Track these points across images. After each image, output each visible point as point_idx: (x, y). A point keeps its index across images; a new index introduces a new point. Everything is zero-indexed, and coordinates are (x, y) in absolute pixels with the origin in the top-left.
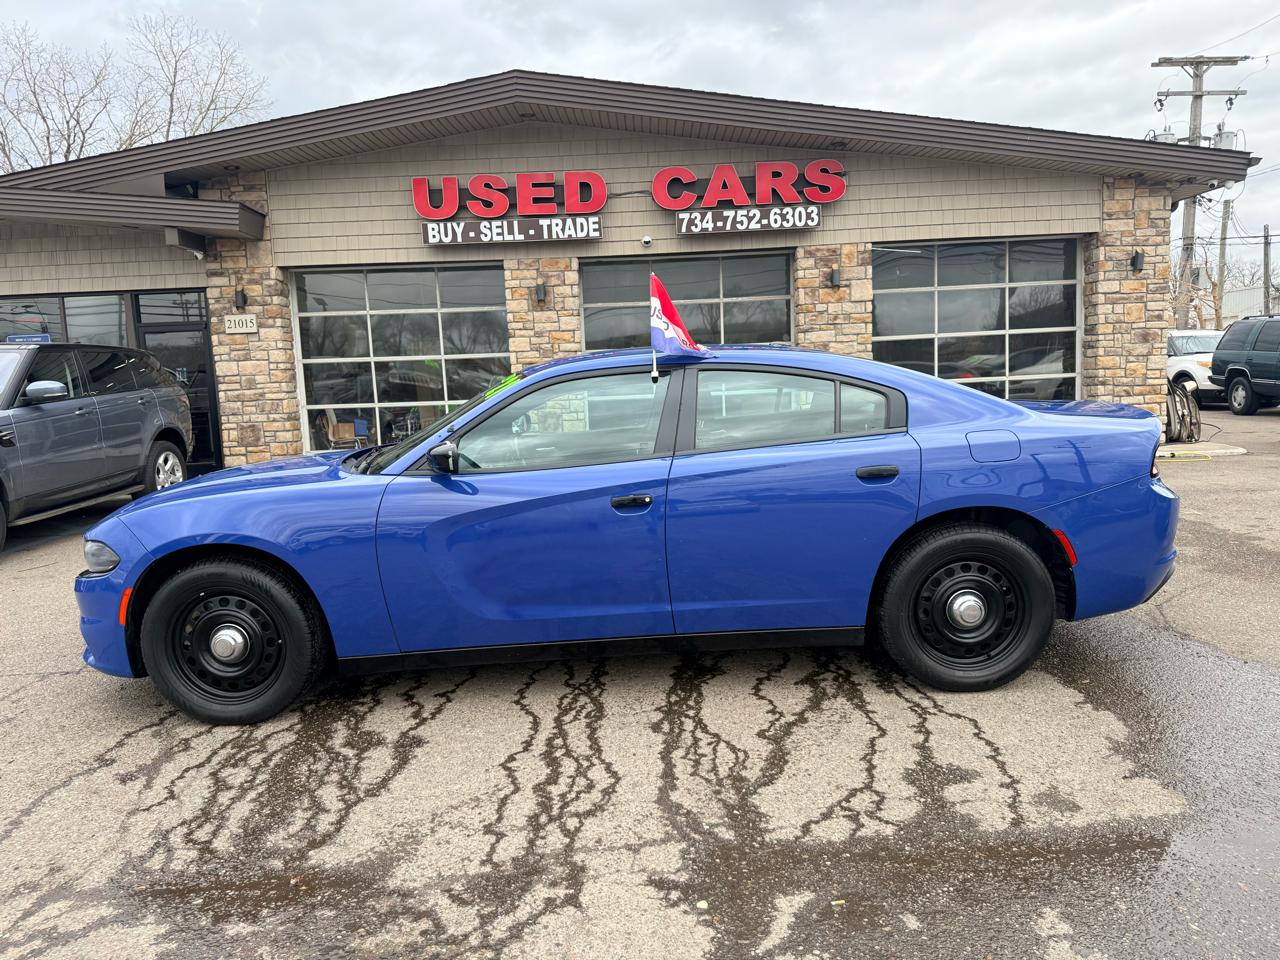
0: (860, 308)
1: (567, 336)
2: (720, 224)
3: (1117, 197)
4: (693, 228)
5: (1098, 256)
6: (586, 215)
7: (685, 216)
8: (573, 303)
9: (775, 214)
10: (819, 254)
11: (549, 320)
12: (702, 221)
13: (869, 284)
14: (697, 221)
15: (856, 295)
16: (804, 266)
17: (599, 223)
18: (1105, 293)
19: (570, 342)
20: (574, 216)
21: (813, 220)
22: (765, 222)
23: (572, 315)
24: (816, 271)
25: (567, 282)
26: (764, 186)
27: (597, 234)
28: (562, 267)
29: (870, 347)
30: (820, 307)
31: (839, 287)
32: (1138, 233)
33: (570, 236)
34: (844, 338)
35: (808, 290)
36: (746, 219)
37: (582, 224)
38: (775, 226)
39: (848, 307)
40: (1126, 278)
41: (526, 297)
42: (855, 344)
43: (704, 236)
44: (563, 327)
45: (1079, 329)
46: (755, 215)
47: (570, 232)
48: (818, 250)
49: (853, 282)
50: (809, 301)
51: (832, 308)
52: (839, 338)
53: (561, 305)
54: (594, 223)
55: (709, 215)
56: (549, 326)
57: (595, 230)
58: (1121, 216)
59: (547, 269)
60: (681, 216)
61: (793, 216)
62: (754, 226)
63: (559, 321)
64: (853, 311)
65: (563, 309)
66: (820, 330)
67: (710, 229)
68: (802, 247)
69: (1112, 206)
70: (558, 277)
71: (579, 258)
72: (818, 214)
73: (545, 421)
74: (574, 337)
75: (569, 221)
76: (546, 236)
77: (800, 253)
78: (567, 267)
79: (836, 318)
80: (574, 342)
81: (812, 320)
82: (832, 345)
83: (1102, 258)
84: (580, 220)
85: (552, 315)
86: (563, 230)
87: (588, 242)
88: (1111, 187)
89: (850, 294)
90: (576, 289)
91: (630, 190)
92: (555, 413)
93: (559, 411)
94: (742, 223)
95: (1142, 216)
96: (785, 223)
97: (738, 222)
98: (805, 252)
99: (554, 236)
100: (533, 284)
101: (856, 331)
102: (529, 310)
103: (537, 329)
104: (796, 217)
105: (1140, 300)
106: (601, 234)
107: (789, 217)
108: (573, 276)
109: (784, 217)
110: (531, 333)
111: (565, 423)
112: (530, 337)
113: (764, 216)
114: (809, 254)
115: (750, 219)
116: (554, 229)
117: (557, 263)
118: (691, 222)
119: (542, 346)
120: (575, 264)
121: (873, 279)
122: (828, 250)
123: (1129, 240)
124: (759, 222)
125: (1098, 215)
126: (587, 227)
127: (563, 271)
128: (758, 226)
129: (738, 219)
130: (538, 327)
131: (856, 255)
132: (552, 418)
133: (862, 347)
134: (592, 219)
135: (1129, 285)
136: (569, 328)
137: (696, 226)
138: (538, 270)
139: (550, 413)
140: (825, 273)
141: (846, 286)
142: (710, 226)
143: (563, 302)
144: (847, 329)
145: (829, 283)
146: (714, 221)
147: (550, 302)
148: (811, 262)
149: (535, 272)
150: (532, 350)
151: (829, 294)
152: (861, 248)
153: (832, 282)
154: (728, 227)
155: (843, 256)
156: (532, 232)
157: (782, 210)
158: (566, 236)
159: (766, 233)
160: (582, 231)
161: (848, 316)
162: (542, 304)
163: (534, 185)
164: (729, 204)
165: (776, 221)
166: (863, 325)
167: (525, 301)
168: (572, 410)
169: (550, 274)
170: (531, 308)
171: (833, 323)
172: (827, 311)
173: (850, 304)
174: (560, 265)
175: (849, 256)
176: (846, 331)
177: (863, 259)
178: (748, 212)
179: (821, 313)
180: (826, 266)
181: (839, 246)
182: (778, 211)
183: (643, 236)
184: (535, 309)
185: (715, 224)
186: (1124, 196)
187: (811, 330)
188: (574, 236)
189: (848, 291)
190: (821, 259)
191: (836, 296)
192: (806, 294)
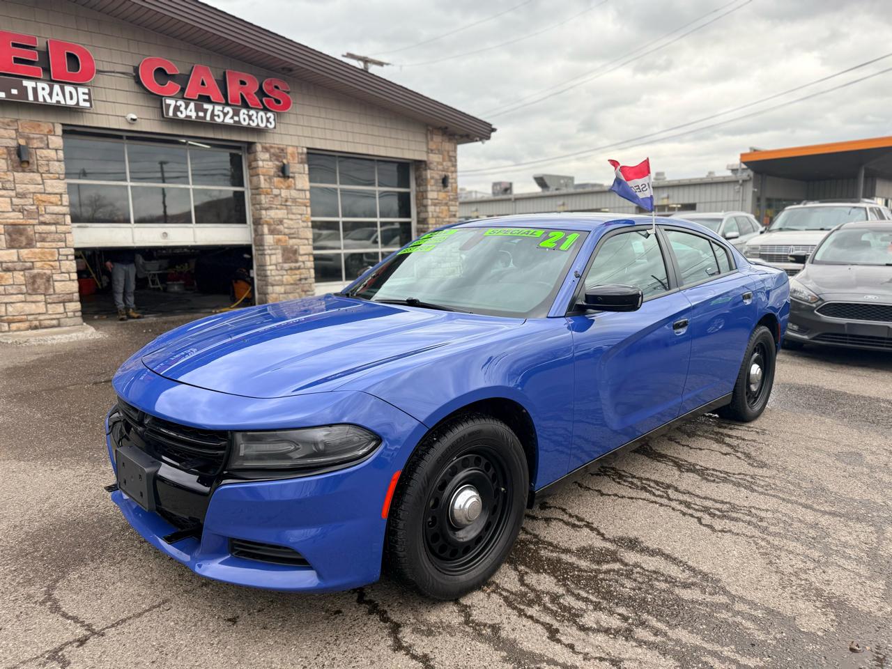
0: (302, 195)
1: (54, 199)
2: (201, 114)
3: (434, 139)
4: (179, 114)
5: (426, 175)
6: (76, 85)
7: (171, 102)
8: (59, 167)
9: (244, 114)
10: (272, 150)
11: (33, 182)
12: (186, 108)
13: (306, 178)
14: (182, 108)
15: (299, 186)
16: (262, 158)
17: (89, 94)
18: (432, 199)
19: (57, 205)
20: (62, 84)
21: (271, 123)
22: (236, 118)
23: (59, 179)
24: (270, 163)
25: (50, 146)
26: (234, 90)
27: (87, 104)
28: (46, 131)
29: (310, 224)
30: (276, 192)
31: (289, 177)
32: (445, 163)
33: (58, 102)
34: (293, 217)
35: (267, 177)
36: (221, 114)
37: (71, 93)
38: (245, 124)
39: (294, 193)
40: (440, 191)
41: (5, 156)
42: (300, 221)
43: (187, 122)
44: (49, 190)
45: (413, 220)
46: (228, 112)
47: (57, 98)
48: (271, 147)
49: (296, 175)
50: (267, 186)
51: (284, 193)
52: (290, 216)
53: (45, 168)
54: (84, 93)
55: (192, 105)
56: (32, 188)
57: (85, 100)
58: (437, 152)
59: (27, 131)
60: (168, 101)
61: (257, 117)
62: (228, 120)
63: (43, 183)
64: (298, 196)
65: (48, 172)
66: (277, 209)
67: (194, 117)
68: (260, 143)
69: (432, 145)
70: (41, 140)
71: (63, 125)
72: (274, 120)
73: (34, 283)
74: (61, 200)
75: (57, 88)
76: (31, 98)
77: (259, 147)
78: (50, 131)
79: (286, 201)
80: (61, 205)
81: (270, 201)
82: (285, 221)
83: (429, 177)
84: (68, 89)
85: (37, 177)
86: (51, 94)
87: (75, 110)
88: (432, 133)
89: (295, 184)
90: (61, 154)
91: (112, 70)
92: (45, 273)
93: (48, 272)
94: (218, 116)
95: (446, 153)
96: (251, 122)
97: (216, 116)
98: (263, 147)
99: (41, 99)
100: (13, 144)
101: (300, 212)
102: (8, 171)
103: (19, 190)
104: (259, 119)
105: (446, 204)
106: (91, 106)
107: (254, 118)
108: (57, 141)
109: (250, 117)
110: (13, 193)
111: (56, 283)
112: (11, 198)
113: (236, 113)
114: (266, 149)
115: (225, 115)
116: (40, 93)
117: (39, 125)
118: (177, 108)
119: (26, 207)
120: (59, 130)
121: (309, 174)
122: (278, 148)
123: (440, 167)
124: (232, 118)
125: (425, 149)
126: (74, 96)
127: (46, 135)
128: (231, 121)
129: (216, 113)
130: (20, 187)
131: (296, 154)
132: (42, 278)
133: (305, 224)
134: (81, 90)
135: (442, 195)
136: (57, 191)
137: (182, 112)
138: (17, 130)
139: (39, 274)
140: (277, 166)
141: (292, 177)
142: (193, 115)
143: (48, 165)
144: (295, 209)
145: (281, 174)
146: (197, 110)
147: (33, 164)
148: (267, 156)
149: (14, 132)
150: (14, 211)
151: (281, 182)
152: (300, 151)
153: (283, 172)
154: (208, 118)
155: (289, 155)
156: (14, 92)
157: (248, 111)
158: (54, 101)
159: (237, 128)
160: (71, 98)
161: (294, 200)
162: (25, 165)
163: (14, 45)
164: (208, 100)
165: (244, 120)
166: (305, 208)
167: (3, 161)
168: (63, 270)
169: (31, 136)
170: (10, 168)
171: (284, 204)
172: (280, 195)
173: (295, 191)
174: (42, 128)
175: (292, 155)
176: (294, 211)
177: (301, 159)
178: (223, 108)
179: (276, 196)
180: (278, 160)
181: (285, 147)
182: (246, 112)
183: (128, 113)
184: (15, 170)
185: (197, 114)
186: (437, 139)
187: (270, 208)
188: (63, 102)
189: (293, 182)
190: (274, 155)
191: (286, 184)
192: (265, 180)
